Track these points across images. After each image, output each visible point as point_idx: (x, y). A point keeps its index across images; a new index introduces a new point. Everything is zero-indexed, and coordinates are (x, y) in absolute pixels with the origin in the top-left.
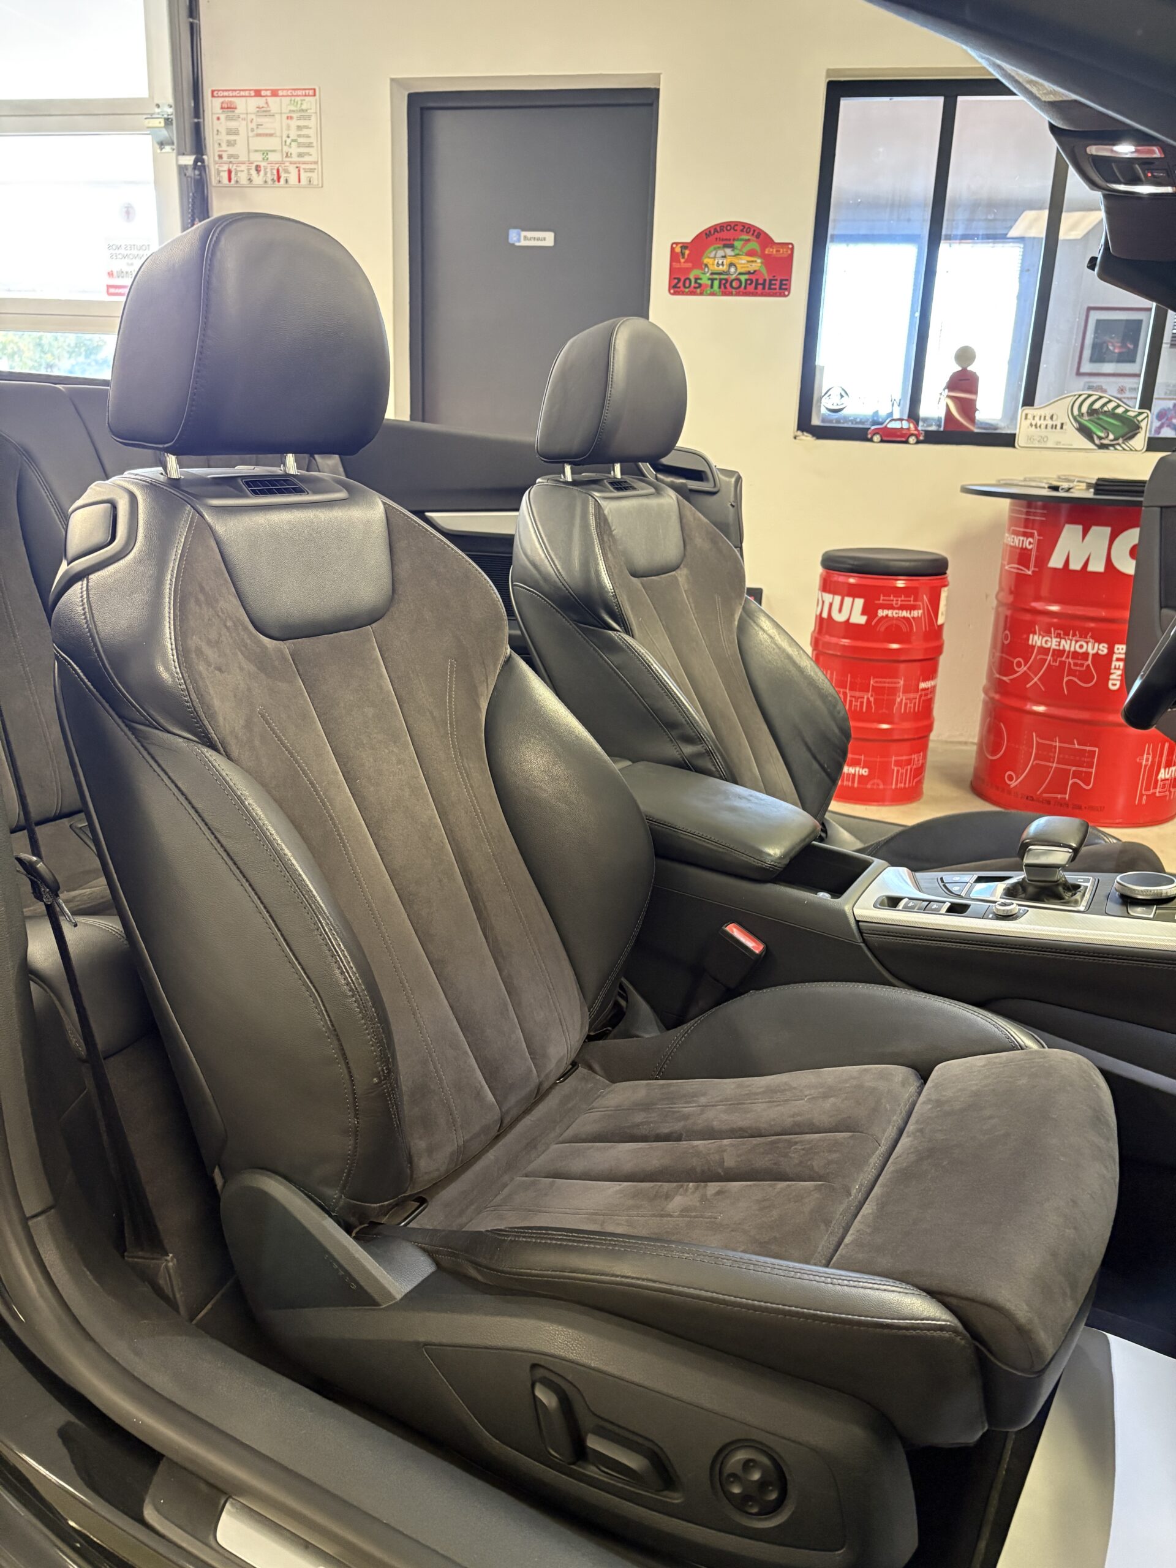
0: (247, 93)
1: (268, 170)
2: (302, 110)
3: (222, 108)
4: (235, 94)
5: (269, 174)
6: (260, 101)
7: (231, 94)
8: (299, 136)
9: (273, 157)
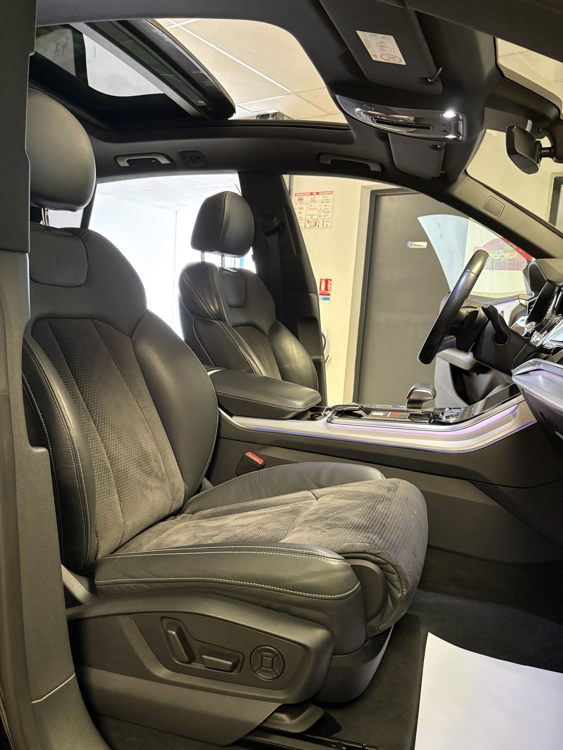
0: (308, 194)
1: (312, 222)
2: (327, 199)
3: (298, 200)
4: (304, 194)
5: (312, 224)
6: (312, 197)
7: (302, 194)
8: (325, 209)
9: (314, 217)
